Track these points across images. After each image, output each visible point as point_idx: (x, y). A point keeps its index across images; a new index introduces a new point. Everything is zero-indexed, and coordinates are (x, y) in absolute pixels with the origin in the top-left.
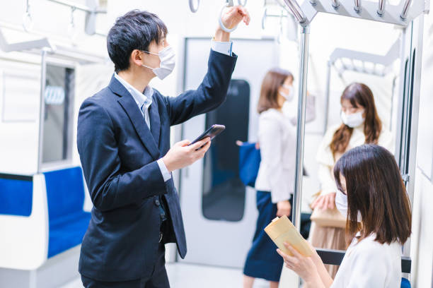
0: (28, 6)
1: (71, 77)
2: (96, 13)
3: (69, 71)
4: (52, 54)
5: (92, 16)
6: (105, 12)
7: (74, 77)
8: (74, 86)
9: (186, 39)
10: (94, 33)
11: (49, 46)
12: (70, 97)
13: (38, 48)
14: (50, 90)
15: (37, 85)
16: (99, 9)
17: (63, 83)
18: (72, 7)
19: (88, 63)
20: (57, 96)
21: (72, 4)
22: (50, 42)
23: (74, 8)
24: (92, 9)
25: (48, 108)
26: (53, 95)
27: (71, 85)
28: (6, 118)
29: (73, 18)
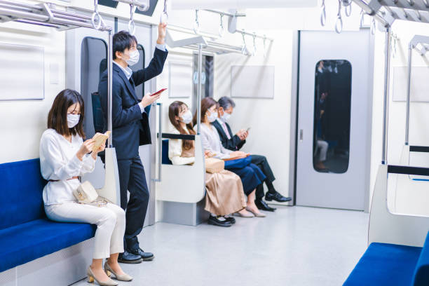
1: (210, 64)
2: (236, 16)
3: (209, 59)
4: (205, 47)
5: (234, 17)
6: (244, 16)
7: (212, 64)
8: (212, 70)
10: (236, 31)
11: (204, 43)
12: (210, 78)
13: (194, 44)
15: (190, 71)
16: (239, 13)
17: (204, 70)
19: (228, 52)
21: (221, 12)
22: (204, 38)
23: (222, 14)
24: (233, 14)
27: (210, 70)
28: (171, 96)
29: (222, 21)
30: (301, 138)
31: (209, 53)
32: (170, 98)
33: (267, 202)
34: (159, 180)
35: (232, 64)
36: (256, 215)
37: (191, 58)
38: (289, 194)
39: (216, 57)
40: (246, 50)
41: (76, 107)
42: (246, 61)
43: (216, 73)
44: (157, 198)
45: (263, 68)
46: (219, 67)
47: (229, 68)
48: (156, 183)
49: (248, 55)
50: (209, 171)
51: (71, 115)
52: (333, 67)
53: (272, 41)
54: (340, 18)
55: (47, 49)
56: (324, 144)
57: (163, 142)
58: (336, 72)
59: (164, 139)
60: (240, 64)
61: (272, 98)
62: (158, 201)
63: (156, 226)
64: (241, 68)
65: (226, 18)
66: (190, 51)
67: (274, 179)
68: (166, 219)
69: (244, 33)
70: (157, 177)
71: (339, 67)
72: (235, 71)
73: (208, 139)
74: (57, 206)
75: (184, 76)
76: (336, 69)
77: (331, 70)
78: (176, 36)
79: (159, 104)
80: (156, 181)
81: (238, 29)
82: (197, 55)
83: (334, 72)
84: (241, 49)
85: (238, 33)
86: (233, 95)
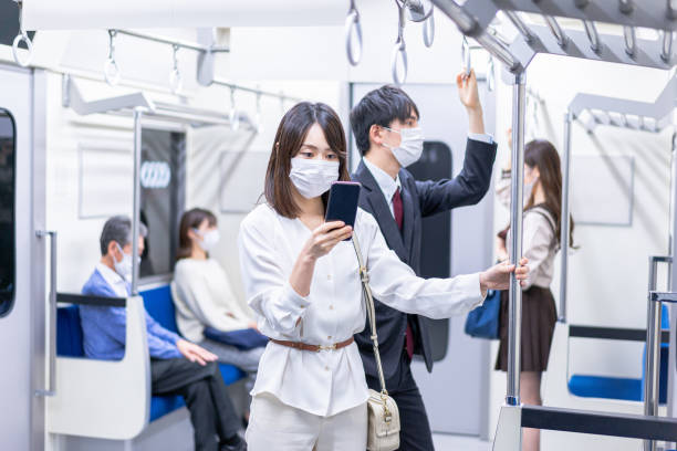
0: (112, 48)
1: (180, 146)
2: (213, 52)
3: (177, 137)
4: (150, 115)
5: (208, 55)
6: (227, 51)
7: (184, 147)
8: (184, 159)
9: (351, 85)
10: (213, 82)
11: (146, 105)
12: (180, 173)
13: (131, 107)
14: (149, 167)
16: (217, 46)
17: (167, 156)
18: (174, 45)
19: (205, 124)
20: (159, 176)
21: (175, 40)
22: (149, 97)
23: (176, 46)
24: (207, 47)
25: (146, 194)
26: (153, 175)
27: (180, 158)
28: (85, 213)
29: (176, 61)
32: (81, 218)
34: (52, 391)
35: (223, 148)
39: (191, 134)
42: (250, 142)
43: (190, 165)
44: (48, 428)
46: (195, 155)
47: (216, 155)
48: (47, 398)
49: (254, 130)
59: (62, 305)
60: (237, 147)
62: (53, 435)
64: (240, 155)
65: (190, 57)
69: (233, 87)
70: (47, 387)
72: (228, 162)
79: (51, 234)
80: (46, 392)
81: (216, 79)
85: (219, 87)
86: (226, 208)
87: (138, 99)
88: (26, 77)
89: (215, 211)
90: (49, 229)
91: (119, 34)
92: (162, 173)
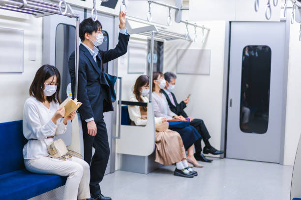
1: (161, 47)
2: (181, 10)
3: (160, 44)
5: (179, 11)
6: (188, 9)
7: (163, 48)
8: (163, 52)
9: (230, 22)
10: (181, 21)
11: (155, 30)
12: (161, 58)
13: (148, 31)
15: (145, 53)
16: (183, 7)
17: (156, 52)
21: (170, 5)
22: (157, 28)
23: (170, 8)
24: (179, 8)
27: (161, 52)
28: (130, 71)
29: (170, 13)
30: (231, 106)
31: (160, 39)
32: (128, 73)
33: (205, 155)
34: (119, 137)
35: (178, 48)
36: (195, 166)
37: (146, 43)
38: (221, 148)
39: (165, 42)
40: (189, 37)
41: (54, 79)
42: (189, 45)
43: (165, 55)
44: (116, 152)
45: (202, 52)
46: (168, 50)
47: (175, 51)
48: (117, 140)
49: (191, 41)
50: (158, 130)
51: (50, 85)
52: (255, 52)
53: (209, 30)
54: (269, 7)
55: (26, 32)
56: (247, 110)
57: (122, 107)
58: (257, 55)
59: (123, 105)
60: (184, 48)
61: (209, 75)
62: (118, 154)
63: (116, 173)
64: (185, 51)
65: (173, 11)
66: (146, 37)
67: (210, 137)
68: (124, 168)
69: (187, 23)
70: (117, 135)
71: (259, 52)
72: (180, 53)
73: (157, 103)
74: (35, 160)
75: (140, 56)
76: (256, 53)
77: (253, 54)
78: (134, 25)
79: (120, 78)
80: (116, 138)
81: (182, 20)
82: (150, 40)
83: (255, 55)
84: (184, 36)
85: (183, 23)
86: (178, 72)
87: (152, 28)
88: (111, 19)
89: (175, 73)
90: (118, 76)
91: (152, 3)
92: (155, 57)
